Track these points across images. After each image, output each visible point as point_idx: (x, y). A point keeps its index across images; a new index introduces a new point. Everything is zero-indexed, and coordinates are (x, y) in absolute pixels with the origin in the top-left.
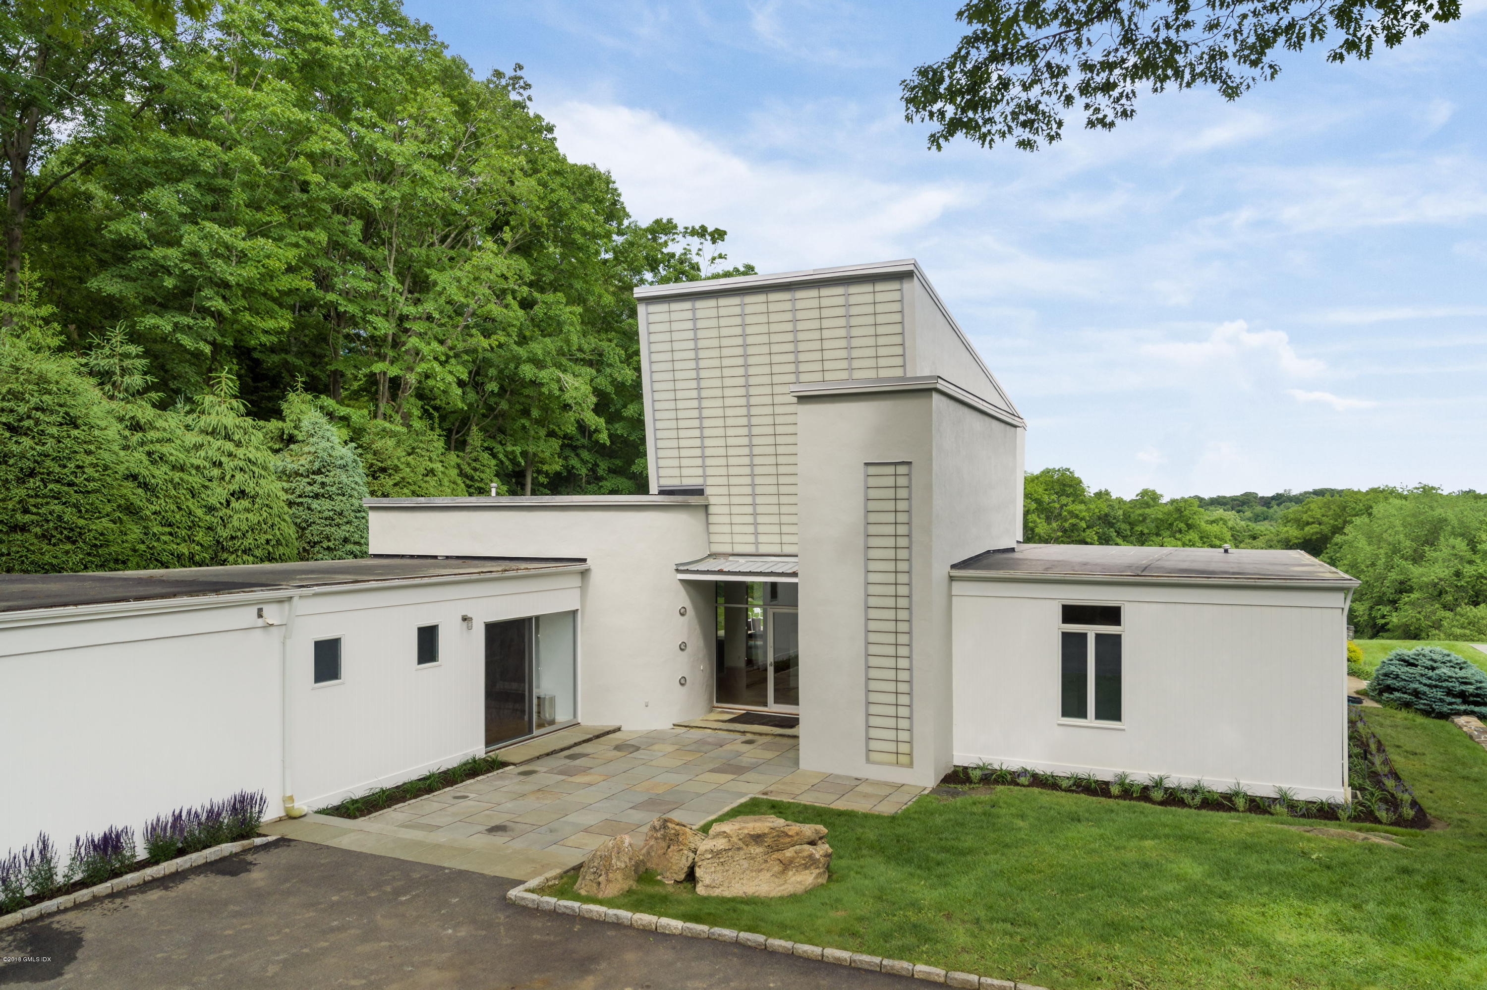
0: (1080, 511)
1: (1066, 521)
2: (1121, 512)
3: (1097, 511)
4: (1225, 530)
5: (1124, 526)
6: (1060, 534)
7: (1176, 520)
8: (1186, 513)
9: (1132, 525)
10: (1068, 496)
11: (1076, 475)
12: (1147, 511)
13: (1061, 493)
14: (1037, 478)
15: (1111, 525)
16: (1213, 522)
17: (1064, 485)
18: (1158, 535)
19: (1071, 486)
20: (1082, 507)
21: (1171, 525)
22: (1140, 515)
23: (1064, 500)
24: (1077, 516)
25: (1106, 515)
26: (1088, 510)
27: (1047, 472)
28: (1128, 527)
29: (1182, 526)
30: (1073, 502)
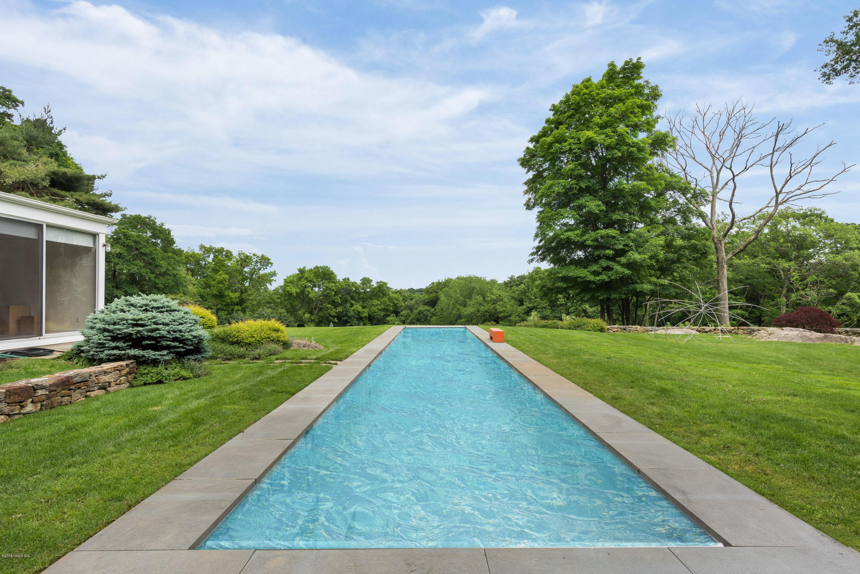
0: (332, 287)
2: (355, 288)
3: (340, 287)
10: (327, 279)
11: (331, 270)
13: (324, 278)
14: (312, 270)
15: (348, 294)
17: (325, 274)
19: (328, 275)
20: (333, 285)
21: (376, 294)
22: (362, 289)
24: (330, 289)
25: (347, 289)
26: (336, 286)
27: (317, 268)
30: (329, 282)
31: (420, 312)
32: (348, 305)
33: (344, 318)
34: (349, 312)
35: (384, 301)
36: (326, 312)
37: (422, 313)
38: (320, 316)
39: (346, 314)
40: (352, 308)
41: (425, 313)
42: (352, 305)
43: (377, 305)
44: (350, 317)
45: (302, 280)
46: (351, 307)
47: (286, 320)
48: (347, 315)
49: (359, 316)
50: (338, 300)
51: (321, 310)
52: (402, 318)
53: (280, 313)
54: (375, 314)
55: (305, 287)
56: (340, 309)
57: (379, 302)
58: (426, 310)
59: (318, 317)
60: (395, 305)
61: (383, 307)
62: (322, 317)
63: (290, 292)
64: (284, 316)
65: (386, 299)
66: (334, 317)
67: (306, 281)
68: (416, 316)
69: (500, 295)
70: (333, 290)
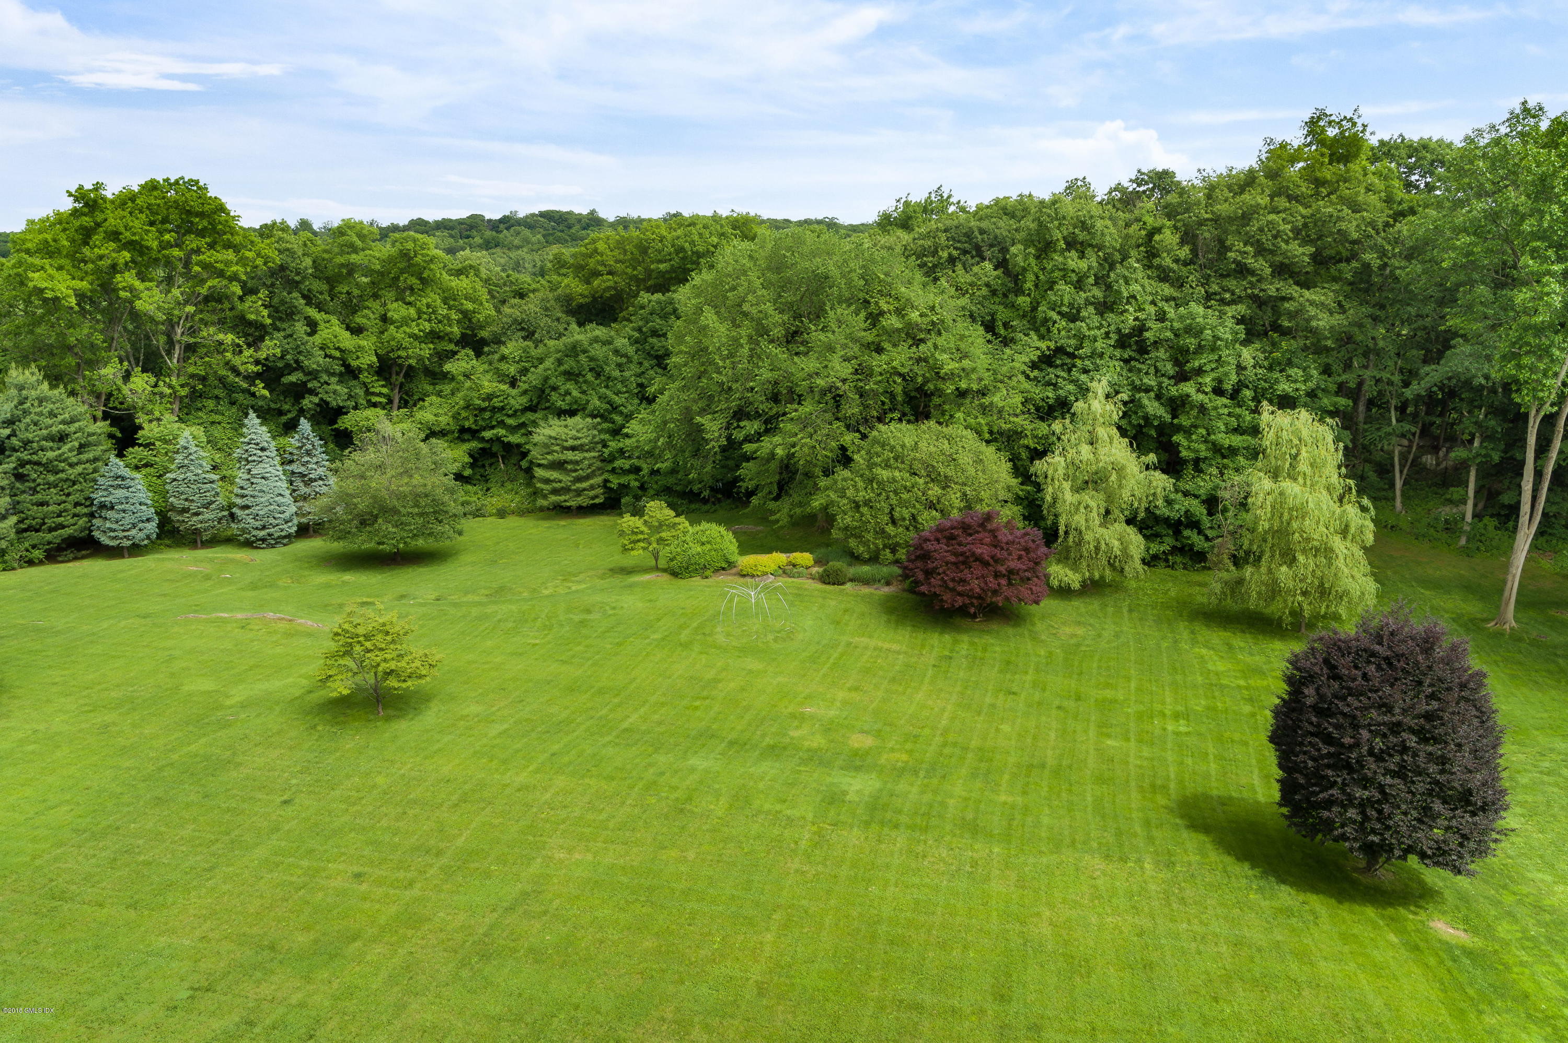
0: (228, 263)
1: (203, 281)
2: (308, 262)
3: (259, 262)
4: (479, 285)
5: (317, 286)
6: (190, 309)
7: (402, 271)
8: (418, 259)
9: (332, 281)
10: (201, 233)
11: (211, 193)
12: (354, 258)
13: (186, 229)
14: (133, 197)
15: (293, 285)
16: (459, 273)
17: (189, 213)
18: (376, 296)
19: (201, 215)
20: (230, 255)
21: (397, 279)
22: (342, 265)
23: (192, 242)
24: (221, 274)
25: (283, 268)
26: (242, 261)
27: (152, 187)
28: (325, 287)
29: (414, 281)
30: (211, 246)
31: (574, 350)
32: (300, 328)
33: (293, 378)
34: (309, 354)
35: (428, 306)
36: (215, 360)
37: (585, 351)
38: (192, 376)
39: (297, 361)
40: (317, 339)
41: (598, 351)
42: (313, 327)
43: (405, 321)
44: (313, 375)
45: (97, 238)
46: (313, 333)
47: (52, 414)
48: (299, 366)
49: (347, 366)
50: (258, 313)
51: (190, 349)
52: (503, 366)
53: (21, 388)
54: (403, 353)
55: (114, 268)
56: (271, 347)
57: (412, 311)
58: (596, 340)
59: (182, 380)
60: (466, 315)
61: (427, 326)
62: (203, 379)
63: (49, 295)
64: (41, 400)
65: (433, 298)
66: (251, 378)
67: (112, 245)
68: (560, 362)
69: (932, 308)
70: (234, 278)
